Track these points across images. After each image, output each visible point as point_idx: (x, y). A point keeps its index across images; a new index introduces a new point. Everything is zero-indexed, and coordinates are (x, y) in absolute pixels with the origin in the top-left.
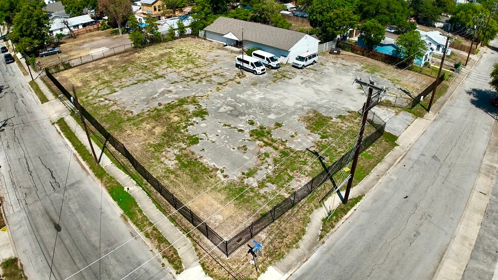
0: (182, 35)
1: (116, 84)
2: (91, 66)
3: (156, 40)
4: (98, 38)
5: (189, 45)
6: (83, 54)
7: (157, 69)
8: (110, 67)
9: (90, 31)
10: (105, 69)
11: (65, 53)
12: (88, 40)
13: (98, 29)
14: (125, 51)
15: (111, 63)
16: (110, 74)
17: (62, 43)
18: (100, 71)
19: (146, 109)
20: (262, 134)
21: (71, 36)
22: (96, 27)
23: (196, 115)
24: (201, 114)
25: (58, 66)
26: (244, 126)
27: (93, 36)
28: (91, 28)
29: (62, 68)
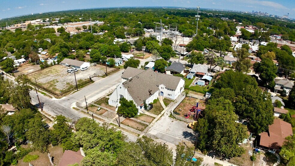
1: (38, 78)
2: (30, 75)
3: (47, 66)
4: (29, 66)
6: (27, 72)
7: (48, 74)
8: (36, 75)
9: (26, 64)
10: (35, 75)
11: (21, 72)
12: (26, 67)
13: (28, 63)
14: (39, 70)
15: (36, 73)
16: (36, 76)
17: (17, 69)
18: (33, 76)
19: (46, 82)
20: (68, 84)
21: (20, 66)
22: (27, 62)
23: (56, 82)
24: (57, 82)
25: (21, 75)
26: (65, 83)
27: (27, 66)
28: (26, 63)
29: (22, 75)
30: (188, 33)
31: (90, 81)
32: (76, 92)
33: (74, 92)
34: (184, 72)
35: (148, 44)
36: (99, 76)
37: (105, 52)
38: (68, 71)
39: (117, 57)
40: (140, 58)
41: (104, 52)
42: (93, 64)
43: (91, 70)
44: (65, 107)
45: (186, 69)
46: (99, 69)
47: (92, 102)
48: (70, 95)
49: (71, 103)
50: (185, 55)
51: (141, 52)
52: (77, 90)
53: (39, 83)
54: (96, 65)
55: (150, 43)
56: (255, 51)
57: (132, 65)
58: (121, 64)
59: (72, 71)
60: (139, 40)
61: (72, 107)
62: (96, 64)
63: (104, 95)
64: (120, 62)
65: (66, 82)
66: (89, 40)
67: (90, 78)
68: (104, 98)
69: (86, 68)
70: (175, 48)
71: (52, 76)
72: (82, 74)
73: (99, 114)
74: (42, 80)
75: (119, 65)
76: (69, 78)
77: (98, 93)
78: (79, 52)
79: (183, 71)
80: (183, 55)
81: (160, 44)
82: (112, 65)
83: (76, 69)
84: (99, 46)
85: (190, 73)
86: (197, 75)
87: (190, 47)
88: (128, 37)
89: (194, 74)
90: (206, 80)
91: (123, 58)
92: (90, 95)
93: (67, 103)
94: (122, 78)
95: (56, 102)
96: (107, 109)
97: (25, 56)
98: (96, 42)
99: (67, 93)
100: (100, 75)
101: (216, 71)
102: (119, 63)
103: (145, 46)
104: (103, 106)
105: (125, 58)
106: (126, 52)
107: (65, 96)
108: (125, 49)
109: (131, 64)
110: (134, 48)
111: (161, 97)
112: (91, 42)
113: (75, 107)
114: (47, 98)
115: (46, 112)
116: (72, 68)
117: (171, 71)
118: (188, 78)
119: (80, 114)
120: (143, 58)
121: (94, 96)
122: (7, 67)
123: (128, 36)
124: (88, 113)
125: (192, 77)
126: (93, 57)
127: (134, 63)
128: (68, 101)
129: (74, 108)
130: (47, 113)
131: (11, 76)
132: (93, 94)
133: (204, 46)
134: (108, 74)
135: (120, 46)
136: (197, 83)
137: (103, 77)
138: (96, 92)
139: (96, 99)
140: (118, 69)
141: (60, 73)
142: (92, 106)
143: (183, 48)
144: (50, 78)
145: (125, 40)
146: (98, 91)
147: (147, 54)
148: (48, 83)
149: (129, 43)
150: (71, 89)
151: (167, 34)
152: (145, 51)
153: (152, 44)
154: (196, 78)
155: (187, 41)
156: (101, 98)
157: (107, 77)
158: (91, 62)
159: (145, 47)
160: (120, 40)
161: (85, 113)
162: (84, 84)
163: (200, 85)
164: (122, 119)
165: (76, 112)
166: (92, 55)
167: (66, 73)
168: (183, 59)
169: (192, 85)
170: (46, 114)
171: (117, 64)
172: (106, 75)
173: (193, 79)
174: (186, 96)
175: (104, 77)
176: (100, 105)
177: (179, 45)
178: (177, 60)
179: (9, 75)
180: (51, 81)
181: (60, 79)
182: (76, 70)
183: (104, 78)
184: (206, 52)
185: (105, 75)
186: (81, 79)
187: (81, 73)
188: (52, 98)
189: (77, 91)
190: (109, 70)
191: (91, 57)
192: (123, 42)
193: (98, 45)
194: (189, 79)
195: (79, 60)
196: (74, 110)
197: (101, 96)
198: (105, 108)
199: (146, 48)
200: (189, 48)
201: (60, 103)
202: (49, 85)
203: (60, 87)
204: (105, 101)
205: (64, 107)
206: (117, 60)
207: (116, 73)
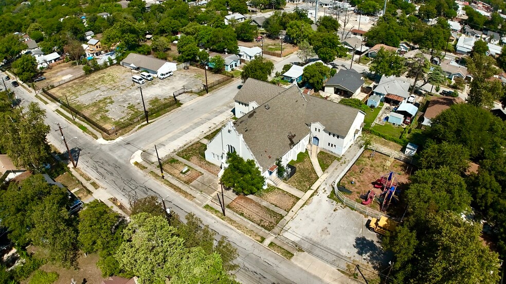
0: (112, 64)
1: (78, 94)
2: (64, 86)
3: (97, 68)
4: (65, 68)
5: (114, 71)
6: (59, 80)
7: (96, 85)
8: (74, 86)
9: (59, 63)
10: (72, 87)
11: (48, 79)
12: (59, 70)
13: (64, 62)
14: (81, 77)
15: (75, 83)
16: (75, 89)
17: (44, 73)
18: (70, 88)
19: (91, 102)
20: (131, 107)
21: (49, 68)
22: (62, 61)
23: (109, 103)
24: (112, 102)
25: (48, 87)
26: (126, 105)
27: (61, 67)
28: (60, 61)
29: (50, 88)
30: (368, 7)
31: (175, 103)
32: (144, 125)
33: (140, 125)
34: (362, 91)
35: (291, 27)
36: (191, 92)
37: (208, 42)
38: (135, 80)
39: (230, 52)
40: (274, 55)
41: (204, 41)
42: (183, 65)
43: (178, 78)
44: (120, 160)
45: (365, 85)
46: (193, 77)
47: (172, 151)
48: (132, 133)
49: (133, 151)
50: (363, 52)
51: (277, 42)
52: (146, 122)
53: (78, 103)
54: (188, 68)
55: (296, 24)
56: (494, 54)
57: (257, 73)
58: (236, 66)
59: (140, 79)
60: (273, 17)
61: (132, 161)
62: (188, 65)
63: (198, 136)
64: (234, 63)
65: (128, 103)
66: (179, 16)
67: (174, 97)
68: (198, 143)
69: (169, 75)
70: (344, 36)
71: (104, 88)
72: (160, 85)
73: (185, 182)
74: (84, 99)
75: (232, 70)
76: (135, 95)
77: (186, 132)
78: (157, 40)
79: (360, 89)
80: (359, 53)
81: (314, 28)
82: (218, 70)
83: (149, 76)
84: (196, 29)
85: (374, 94)
86: (387, 100)
87: (374, 37)
88: (253, 11)
89: (382, 97)
90: (406, 114)
91: (240, 53)
92: (170, 135)
93: (124, 152)
94: (236, 101)
95: (103, 148)
96: (202, 171)
97: (59, 48)
98: (192, 20)
99: (127, 129)
100: (193, 90)
101: (424, 92)
102: (232, 66)
103: (285, 30)
104: (194, 163)
105: (245, 55)
106: (249, 40)
107: (122, 134)
108: (245, 34)
109: (256, 70)
110: (263, 33)
111: (314, 147)
112: (183, 20)
113: (140, 160)
114: (89, 138)
115: (83, 171)
116: (142, 73)
117: (335, 88)
118: (369, 104)
119: (146, 179)
120: (279, 56)
121: (179, 137)
122: (24, 71)
123: (254, 9)
124: (163, 177)
125: (377, 104)
126: (183, 52)
127: (261, 69)
128: (129, 147)
129: (136, 164)
130: (85, 172)
131: (30, 89)
132: (177, 131)
133: (399, 36)
134: (211, 87)
135: (236, 29)
136: (387, 118)
137: (200, 95)
138: (184, 127)
139: (181, 145)
140: (231, 77)
141: (119, 84)
142: (172, 161)
143: (359, 37)
144: (98, 95)
145: (248, 16)
146: (188, 127)
147: (288, 47)
148: (95, 105)
149: (255, 22)
150: (135, 120)
151: (328, 7)
152: (286, 41)
153: (298, 27)
154: (386, 105)
155: (366, 23)
156: (190, 144)
157: (207, 95)
158: (180, 61)
159: (284, 32)
160: (238, 16)
161: (156, 176)
162: (162, 109)
163: (394, 124)
164: (230, 195)
165: (140, 173)
166: (182, 47)
167: (129, 83)
168: (359, 62)
169: (377, 121)
170: (82, 175)
171: (229, 66)
172: (207, 89)
173: (379, 109)
174: (366, 149)
175: (202, 95)
176: (188, 159)
177: (352, 32)
178: (347, 63)
179: (27, 87)
180: (100, 101)
181: (118, 96)
182: (149, 78)
183: (201, 98)
184: (402, 50)
185: (204, 90)
186: (156, 98)
187: (158, 85)
188: (97, 138)
189: (146, 125)
190: (213, 78)
191: (180, 52)
192: (243, 21)
193: (193, 27)
194: (372, 107)
195: (157, 57)
196: (136, 168)
197: (193, 138)
198: (199, 169)
199: (286, 34)
200: (371, 38)
201: (110, 150)
202: (95, 109)
203: (116, 113)
204: (197, 150)
205: (116, 161)
206: (228, 59)
207: (226, 86)
